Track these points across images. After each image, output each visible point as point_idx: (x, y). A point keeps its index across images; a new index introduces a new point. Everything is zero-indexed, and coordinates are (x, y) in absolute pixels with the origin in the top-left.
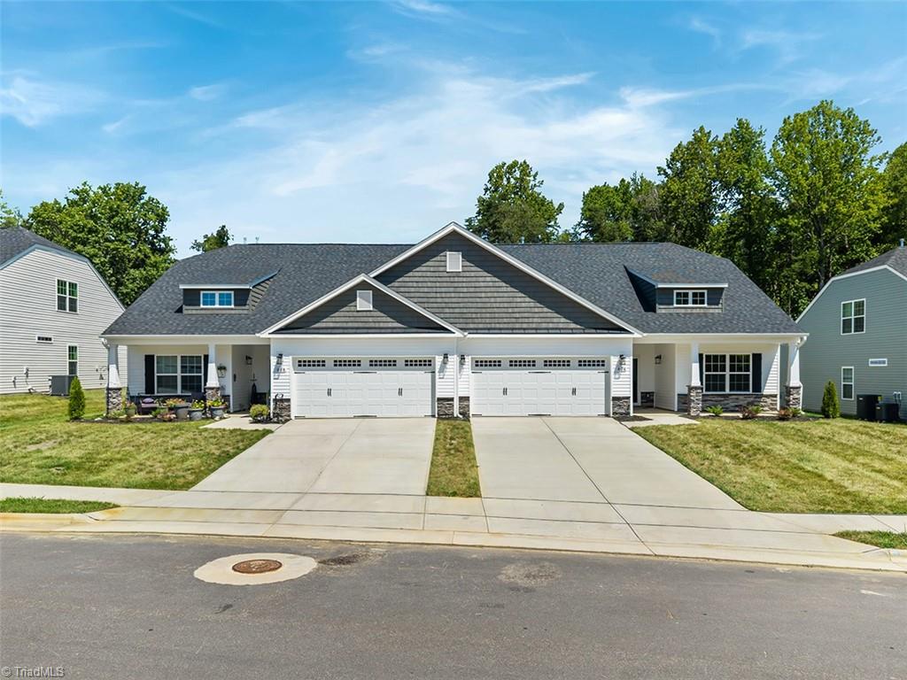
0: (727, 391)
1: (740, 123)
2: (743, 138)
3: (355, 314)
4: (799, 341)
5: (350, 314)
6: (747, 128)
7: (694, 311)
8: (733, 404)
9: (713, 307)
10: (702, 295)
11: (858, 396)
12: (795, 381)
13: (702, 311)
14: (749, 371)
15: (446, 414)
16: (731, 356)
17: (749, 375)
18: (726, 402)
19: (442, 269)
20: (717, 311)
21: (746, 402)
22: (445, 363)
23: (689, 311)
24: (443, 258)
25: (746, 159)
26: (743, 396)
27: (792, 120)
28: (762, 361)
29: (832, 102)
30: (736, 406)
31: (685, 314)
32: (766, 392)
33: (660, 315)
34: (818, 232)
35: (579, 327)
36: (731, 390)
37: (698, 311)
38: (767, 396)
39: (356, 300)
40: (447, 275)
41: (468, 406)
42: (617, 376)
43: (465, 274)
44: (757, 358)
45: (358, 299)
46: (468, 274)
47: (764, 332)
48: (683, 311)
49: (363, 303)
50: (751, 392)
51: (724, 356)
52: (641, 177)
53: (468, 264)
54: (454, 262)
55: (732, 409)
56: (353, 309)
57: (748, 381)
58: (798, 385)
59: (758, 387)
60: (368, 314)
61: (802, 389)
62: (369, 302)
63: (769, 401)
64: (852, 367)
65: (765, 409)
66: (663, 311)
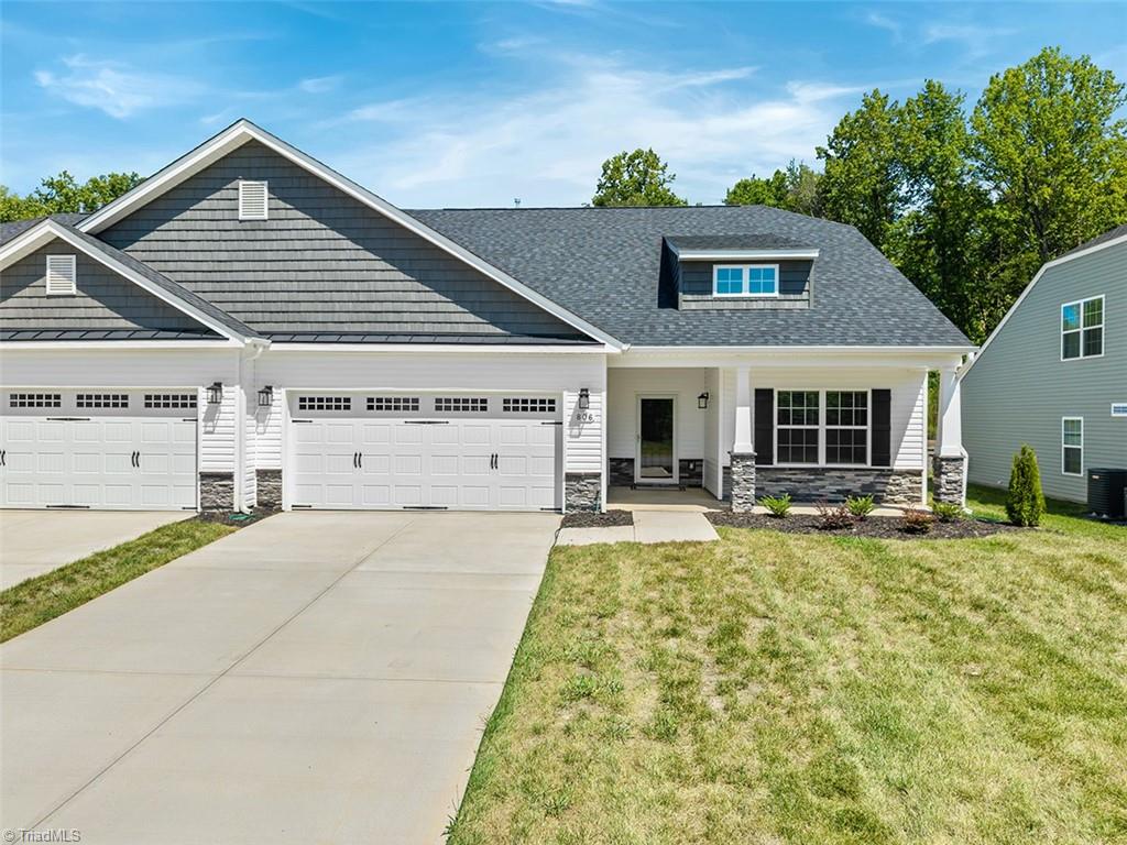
0: (822, 463)
1: (930, 86)
2: (934, 103)
3: (45, 302)
4: (960, 364)
5: (35, 302)
6: (939, 92)
7: (754, 305)
8: (834, 488)
9: (792, 297)
10: (770, 273)
11: (1091, 472)
12: (952, 445)
13: (768, 305)
14: (865, 424)
15: (218, 507)
16: (829, 394)
17: (865, 431)
18: (819, 483)
19: (227, 215)
20: (799, 305)
21: (859, 484)
22: (214, 402)
23: (744, 305)
24: (231, 194)
25: (938, 132)
26: (854, 474)
27: (1001, 77)
28: (893, 403)
29: (1058, 49)
30: (839, 492)
31: (733, 311)
32: (898, 464)
33: (685, 314)
34: (1039, 231)
35: (499, 331)
36: (828, 461)
37: (761, 305)
38: (902, 474)
39: (43, 275)
40: (240, 226)
41: (279, 489)
42: (576, 432)
43: (274, 225)
44: (882, 397)
45: (48, 272)
46: (282, 225)
47: (885, 342)
48: (731, 305)
49: (59, 280)
50: (869, 465)
51: (816, 394)
52: (801, 166)
53: (282, 204)
54: (252, 199)
55: (832, 497)
56: (39, 291)
57: (864, 442)
58: (958, 455)
59: (883, 455)
60: (70, 302)
61: (966, 461)
62: (70, 278)
63: (905, 482)
64: (1081, 418)
65: (897, 498)
66: (693, 306)
